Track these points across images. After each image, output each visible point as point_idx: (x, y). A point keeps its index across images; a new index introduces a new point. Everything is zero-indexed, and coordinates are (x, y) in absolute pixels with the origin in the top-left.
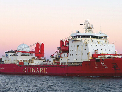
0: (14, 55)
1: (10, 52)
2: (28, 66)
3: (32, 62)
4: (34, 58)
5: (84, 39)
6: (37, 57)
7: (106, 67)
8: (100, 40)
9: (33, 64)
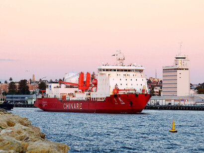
0: (58, 87)
1: (54, 83)
2: (69, 102)
3: (74, 96)
4: (76, 92)
5: (107, 73)
6: (81, 90)
7: (124, 103)
8: (128, 74)
9: (74, 99)
